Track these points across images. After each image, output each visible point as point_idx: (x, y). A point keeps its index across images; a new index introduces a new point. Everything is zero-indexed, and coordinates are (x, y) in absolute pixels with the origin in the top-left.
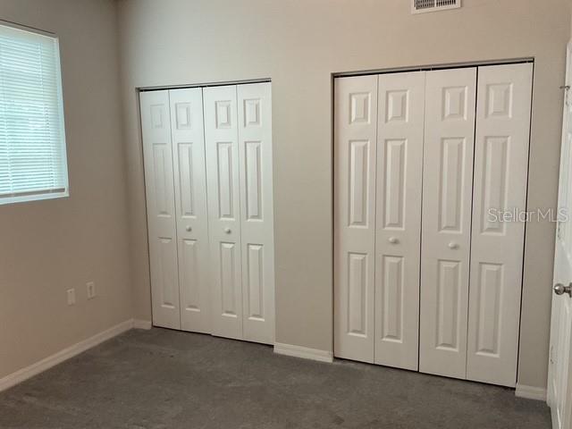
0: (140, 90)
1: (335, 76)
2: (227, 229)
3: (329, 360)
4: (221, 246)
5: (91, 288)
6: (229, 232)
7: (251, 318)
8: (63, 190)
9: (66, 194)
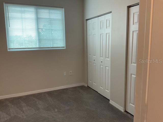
0: (87, 20)
1: (129, 7)
2: (101, 61)
3: (123, 111)
4: (100, 66)
5: (71, 72)
6: (102, 62)
7: (106, 90)
8: (64, 47)
9: (65, 48)
